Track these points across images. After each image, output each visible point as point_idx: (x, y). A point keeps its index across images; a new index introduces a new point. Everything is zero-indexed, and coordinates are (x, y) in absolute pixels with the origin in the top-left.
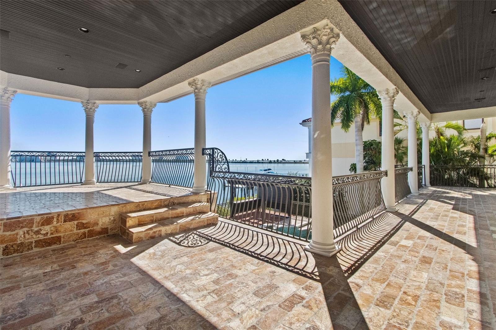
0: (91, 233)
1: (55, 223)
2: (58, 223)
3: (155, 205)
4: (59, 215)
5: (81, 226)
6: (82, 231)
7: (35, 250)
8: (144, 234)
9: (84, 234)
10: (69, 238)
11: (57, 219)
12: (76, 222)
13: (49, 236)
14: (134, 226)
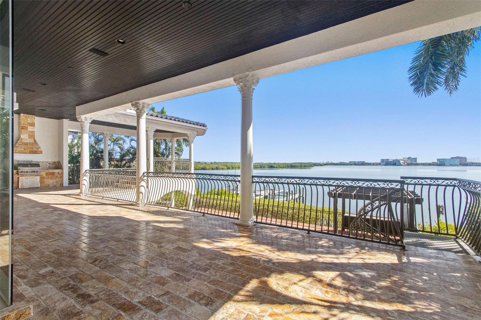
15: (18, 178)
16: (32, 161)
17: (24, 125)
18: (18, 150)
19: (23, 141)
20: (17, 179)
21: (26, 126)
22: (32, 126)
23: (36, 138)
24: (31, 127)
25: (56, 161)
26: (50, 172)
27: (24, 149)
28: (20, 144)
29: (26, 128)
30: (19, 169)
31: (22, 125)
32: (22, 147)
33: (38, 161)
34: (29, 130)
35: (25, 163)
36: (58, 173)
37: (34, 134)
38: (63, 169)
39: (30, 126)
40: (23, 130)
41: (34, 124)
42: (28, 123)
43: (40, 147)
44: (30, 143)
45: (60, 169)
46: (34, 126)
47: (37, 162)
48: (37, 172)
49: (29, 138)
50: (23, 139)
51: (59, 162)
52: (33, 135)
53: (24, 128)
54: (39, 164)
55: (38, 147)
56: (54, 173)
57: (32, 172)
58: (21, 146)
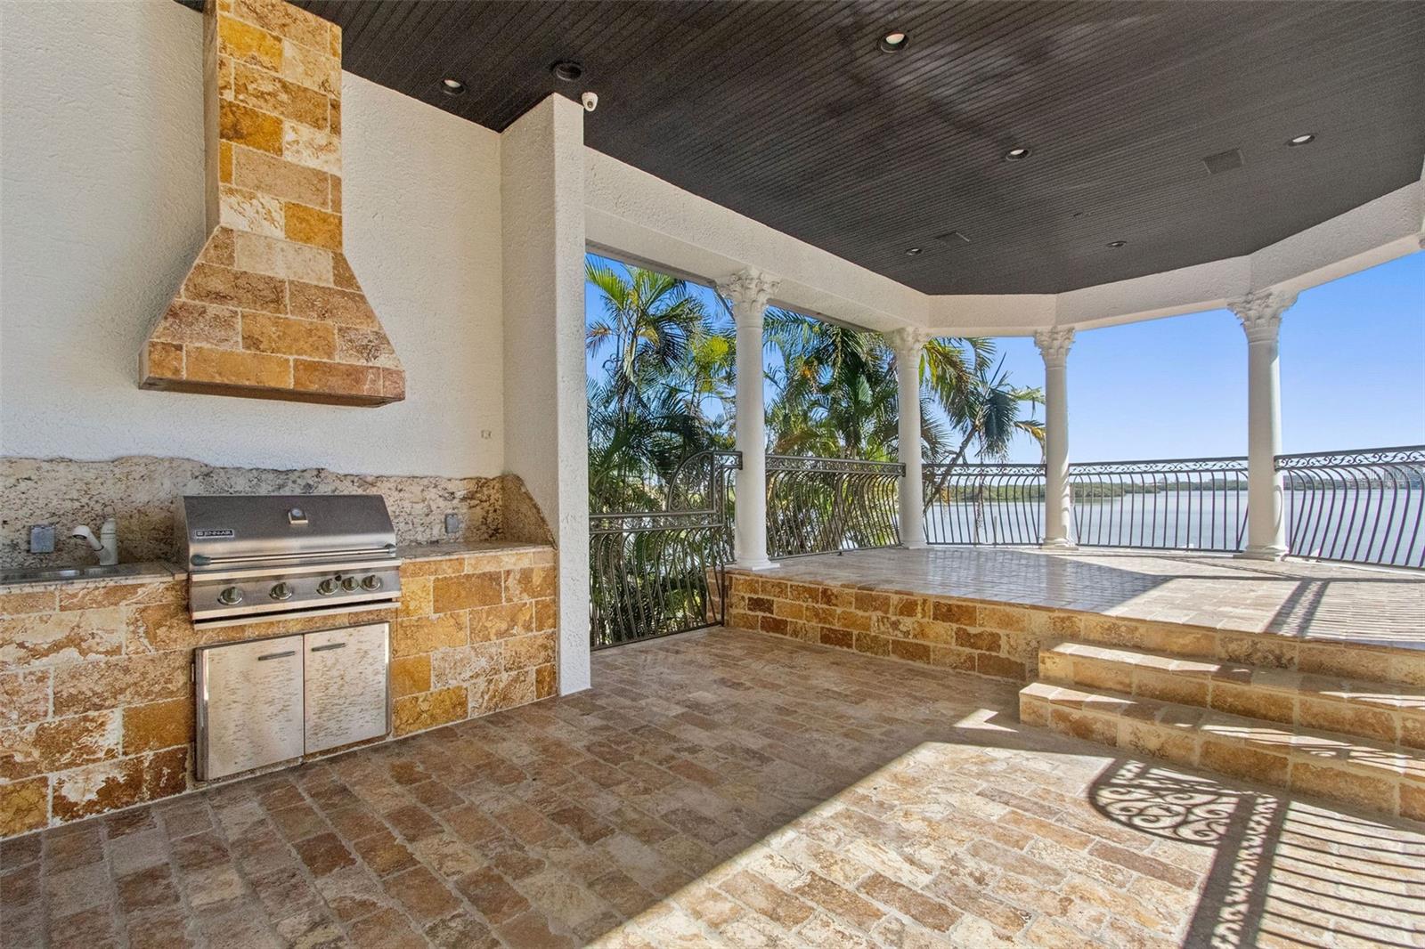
0: (986, 662)
1: (919, 615)
2: (923, 617)
3: (1181, 641)
4: (925, 601)
5: (964, 638)
6: (968, 650)
7: (894, 658)
8: (1051, 707)
9: (971, 658)
10: (944, 656)
11: (923, 610)
12: (955, 626)
13: (911, 639)
14: (1061, 679)
15: (194, 659)
16: (319, 471)
17: (252, 102)
18: (188, 345)
19: (242, 263)
20: (181, 679)
21: (267, 110)
22: (317, 124)
23: (347, 251)
24: (306, 131)
25: (493, 472)
26: (468, 570)
27: (252, 341)
28: (217, 284)
29: (270, 138)
30: (201, 560)
31: (229, 96)
32: (227, 323)
33: (370, 470)
34: (288, 156)
35: (264, 490)
36: (526, 576)
37: (337, 204)
38: (553, 543)
39: (300, 117)
40: (236, 146)
41: (336, 106)
42: (285, 87)
43: (382, 338)
44: (300, 288)
45: (531, 541)
46: (336, 129)
47: (362, 481)
48: (368, 583)
49: (291, 234)
50: (239, 243)
51: (510, 483)
52: (324, 219)
53: (245, 125)
54: (380, 499)
55: (366, 329)
56: (493, 578)
57: (325, 587)
58: (214, 309)
